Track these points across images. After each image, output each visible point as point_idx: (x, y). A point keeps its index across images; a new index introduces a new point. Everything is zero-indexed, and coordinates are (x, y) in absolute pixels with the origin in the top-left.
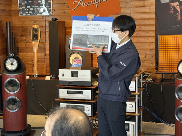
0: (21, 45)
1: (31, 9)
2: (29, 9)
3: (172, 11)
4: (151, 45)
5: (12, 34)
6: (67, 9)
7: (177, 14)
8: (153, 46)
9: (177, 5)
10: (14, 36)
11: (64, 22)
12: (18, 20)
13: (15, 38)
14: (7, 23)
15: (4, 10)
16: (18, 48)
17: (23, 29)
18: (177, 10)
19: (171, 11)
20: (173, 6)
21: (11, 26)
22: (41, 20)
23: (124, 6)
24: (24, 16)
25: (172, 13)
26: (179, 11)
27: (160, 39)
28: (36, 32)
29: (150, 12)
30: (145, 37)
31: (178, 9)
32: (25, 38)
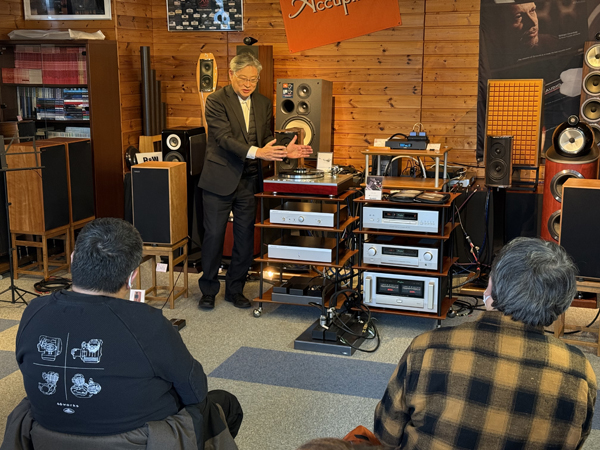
0: (173, 98)
1: (195, 16)
2: (191, 15)
3: (519, 24)
4: (469, 102)
5: (152, 73)
6: (277, 17)
7: (532, 29)
8: (473, 104)
9: (532, 10)
10: (157, 79)
11: (271, 47)
12: (165, 41)
13: (159, 82)
14: (142, 48)
15: (134, 18)
16: (165, 106)
17: (177, 62)
18: (531, 20)
19: (517, 22)
20: (522, 10)
21: (151, 54)
22: (218, 41)
23: (410, 11)
24: (179, 31)
25: (518, 27)
26: (537, 23)
27: (492, 89)
28: (207, 70)
29: (469, 26)
30: (455, 82)
31: (534, 18)
32: (181, 83)
